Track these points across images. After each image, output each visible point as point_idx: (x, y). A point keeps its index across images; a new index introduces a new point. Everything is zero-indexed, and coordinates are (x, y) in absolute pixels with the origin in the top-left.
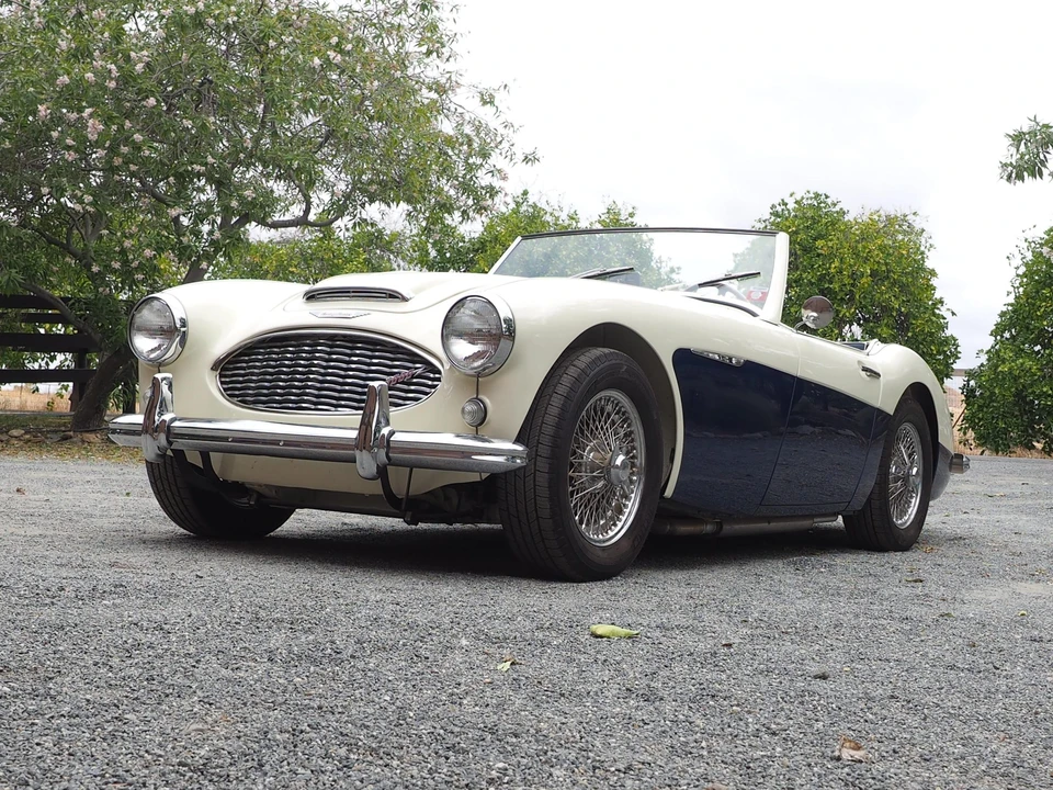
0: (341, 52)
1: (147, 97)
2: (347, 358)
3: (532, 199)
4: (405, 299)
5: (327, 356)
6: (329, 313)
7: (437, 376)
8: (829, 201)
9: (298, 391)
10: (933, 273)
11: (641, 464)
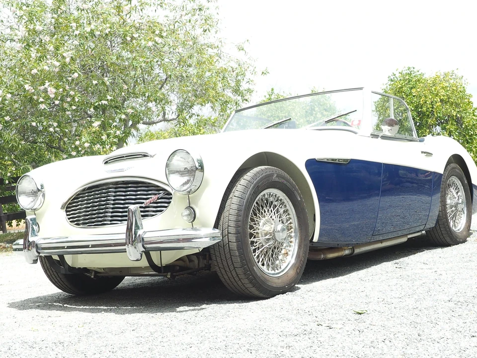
0: (162, 37)
3: (276, 92)
4: (152, 156)
7: (170, 196)
8: (415, 70)
10: (470, 96)
11: (295, 226)
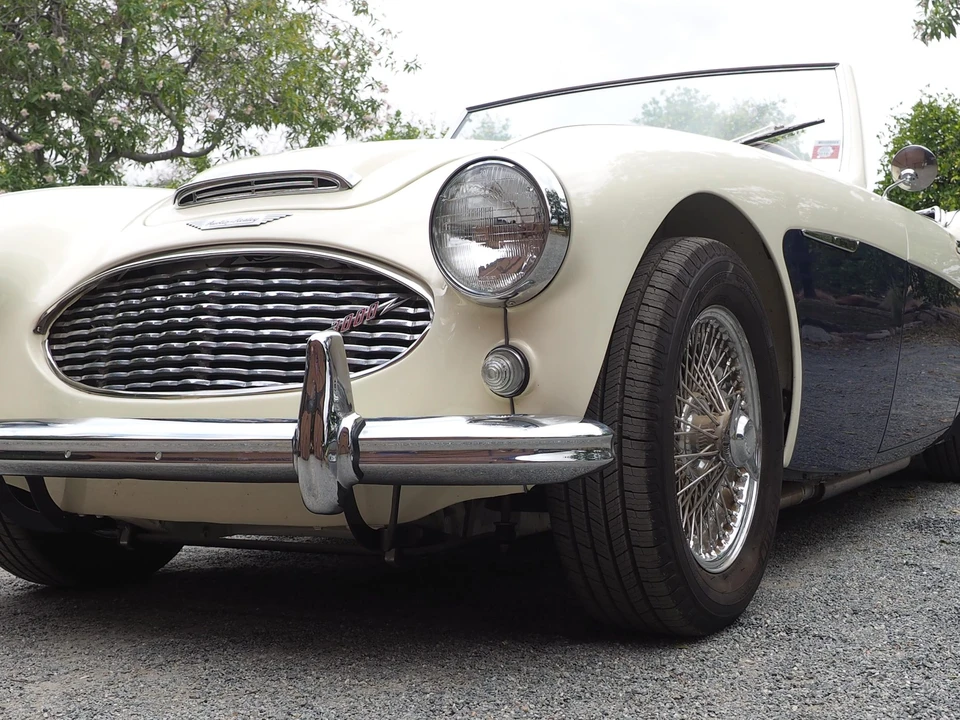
2: (258, 294)
3: (405, 120)
4: (346, 186)
5: (223, 294)
6: (219, 220)
7: (421, 310)
9: (179, 358)
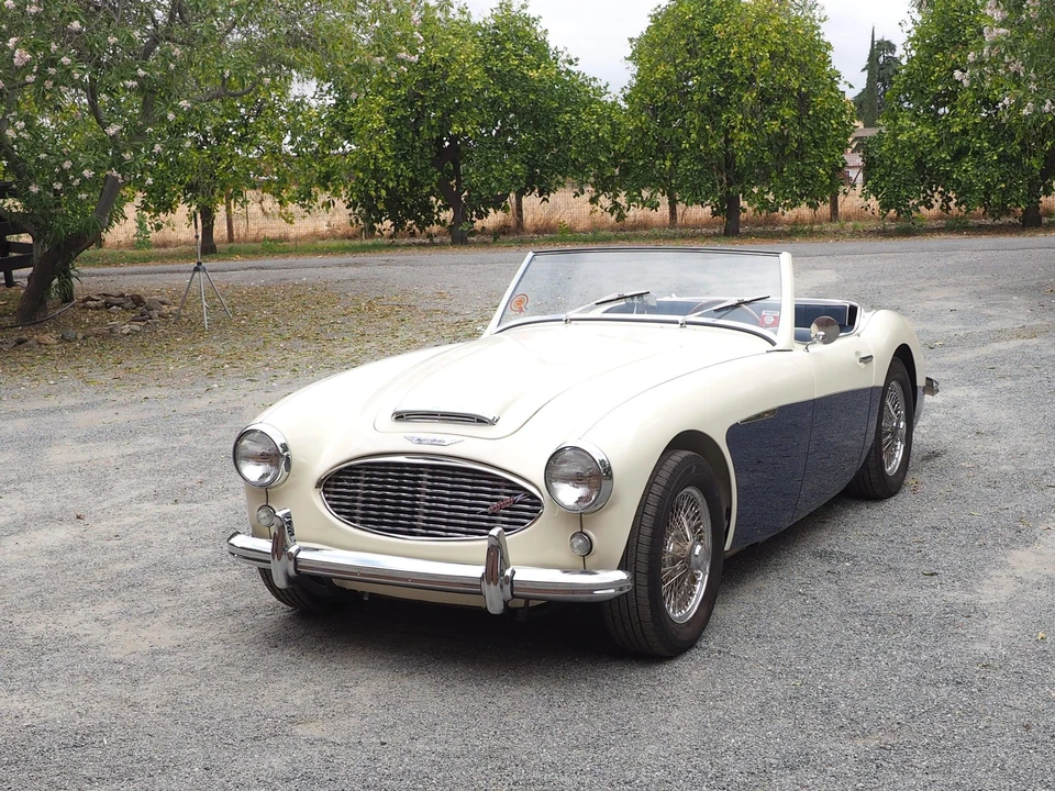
1: (70, 20)
4: (492, 424)
5: (429, 484)
10: (829, 46)
